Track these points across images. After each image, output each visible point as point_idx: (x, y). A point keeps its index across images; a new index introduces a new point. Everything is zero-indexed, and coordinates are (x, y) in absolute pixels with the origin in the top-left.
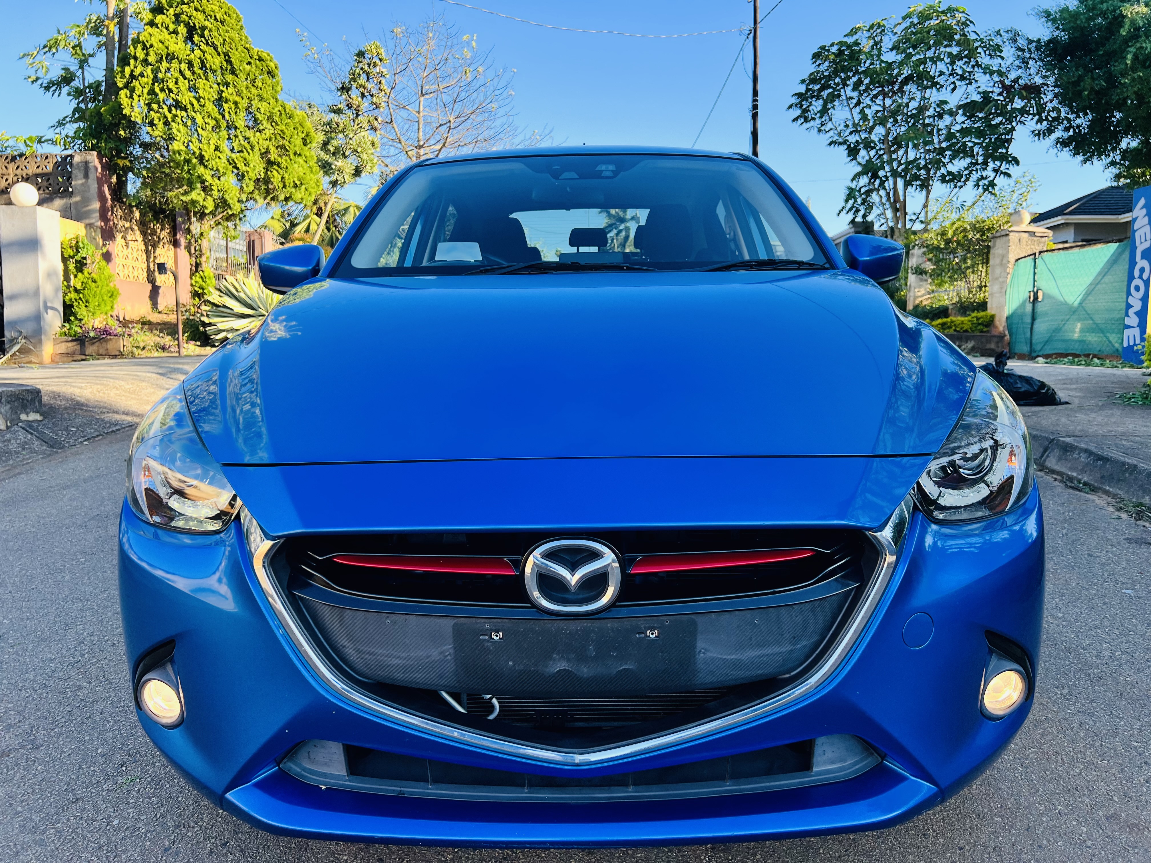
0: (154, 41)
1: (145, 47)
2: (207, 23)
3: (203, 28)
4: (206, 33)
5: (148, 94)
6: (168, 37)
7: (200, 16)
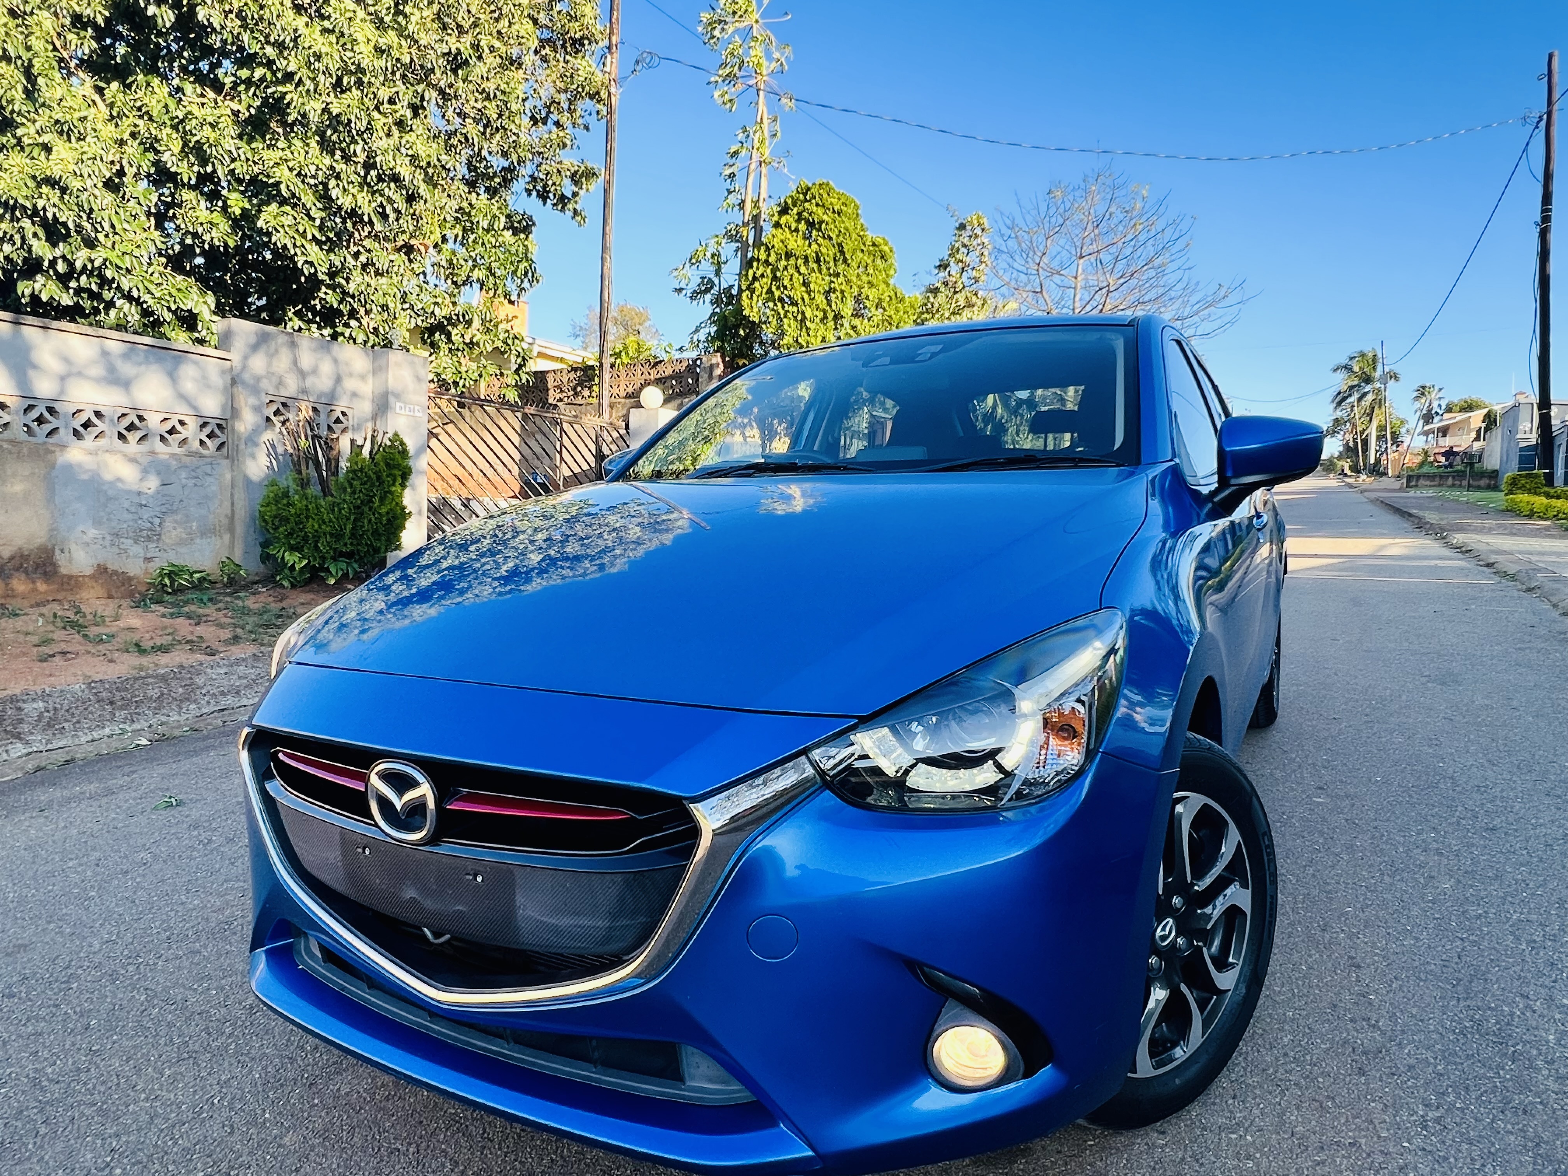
0: (777, 243)
1: (768, 249)
2: (825, 218)
3: (821, 222)
4: (823, 226)
5: (767, 293)
6: (789, 236)
7: (820, 211)
